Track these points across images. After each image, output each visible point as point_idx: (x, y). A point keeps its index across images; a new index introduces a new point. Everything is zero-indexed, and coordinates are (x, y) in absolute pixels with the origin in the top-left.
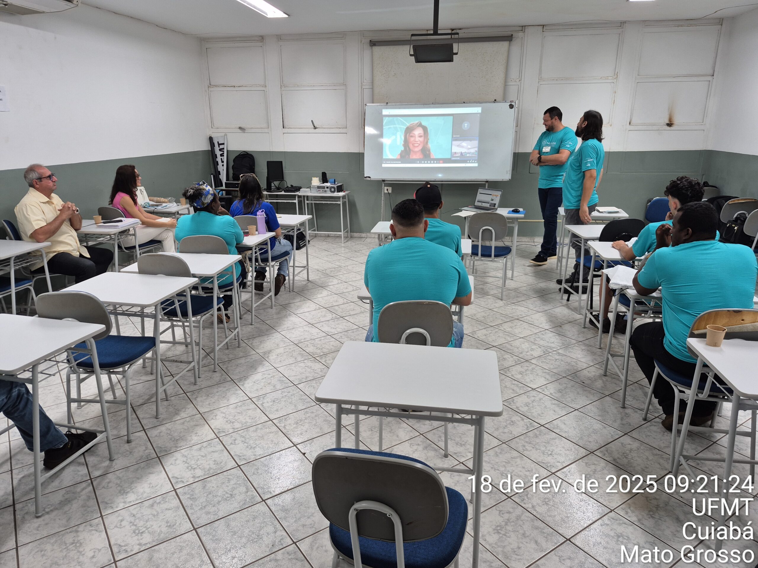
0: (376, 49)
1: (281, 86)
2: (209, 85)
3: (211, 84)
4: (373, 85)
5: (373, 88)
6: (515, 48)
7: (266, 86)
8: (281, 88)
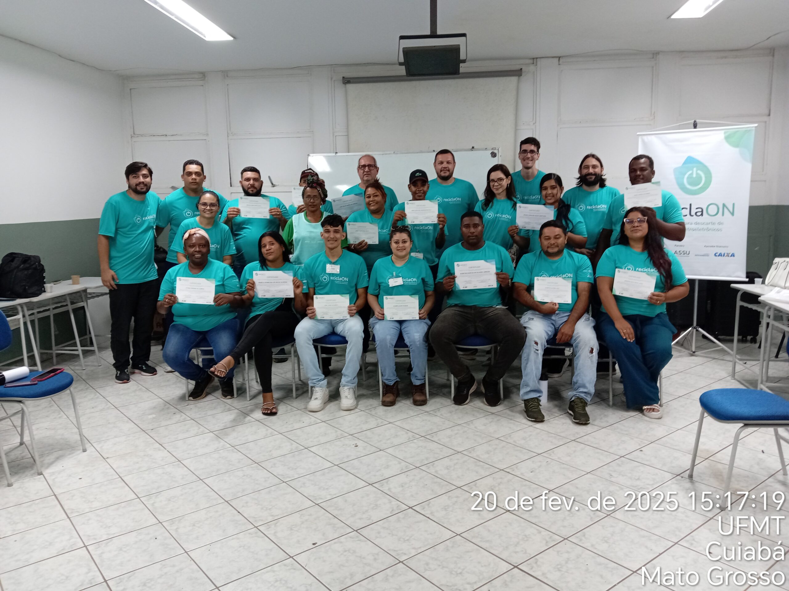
0: (350, 86)
1: (228, 134)
2: (133, 135)
3: (137, 132)
4: (348, 132)
5: (348, 135)
6: (526, 83)
7: (207, 135)
8: (228, 136)
